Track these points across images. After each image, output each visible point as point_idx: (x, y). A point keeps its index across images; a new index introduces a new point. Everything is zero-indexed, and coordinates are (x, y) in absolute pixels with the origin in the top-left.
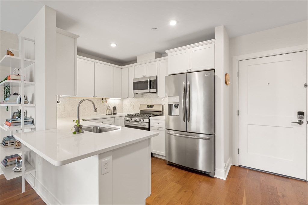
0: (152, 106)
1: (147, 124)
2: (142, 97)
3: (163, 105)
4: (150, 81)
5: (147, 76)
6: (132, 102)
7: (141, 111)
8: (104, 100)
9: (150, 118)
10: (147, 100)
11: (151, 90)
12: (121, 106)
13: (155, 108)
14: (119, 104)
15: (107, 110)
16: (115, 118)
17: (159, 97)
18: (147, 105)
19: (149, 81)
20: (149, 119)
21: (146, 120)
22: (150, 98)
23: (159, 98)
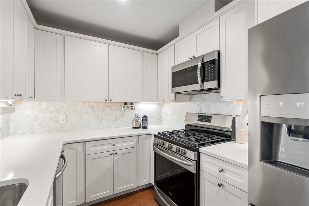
0: (208, 118)
1: (193, 164)
2: (190, 99)
3: (234, 118)
4: (203, 65)
5: (196, 57)
6: (174, 109)
7: (187, 126)
8: (129, 105)
9: (201, 149)
10: (198, 106)
11: (204, 83)
12: (159, 114)
13: (215, 123)
14: (156, 112)
15: (133, 121)
16: (138, 136)
17: (225, 99)
18: (199, 116)
19: (199, 64)
20: (199, 153)
21: (191, 155)
22: (205, 101)
23: (224, 102)
